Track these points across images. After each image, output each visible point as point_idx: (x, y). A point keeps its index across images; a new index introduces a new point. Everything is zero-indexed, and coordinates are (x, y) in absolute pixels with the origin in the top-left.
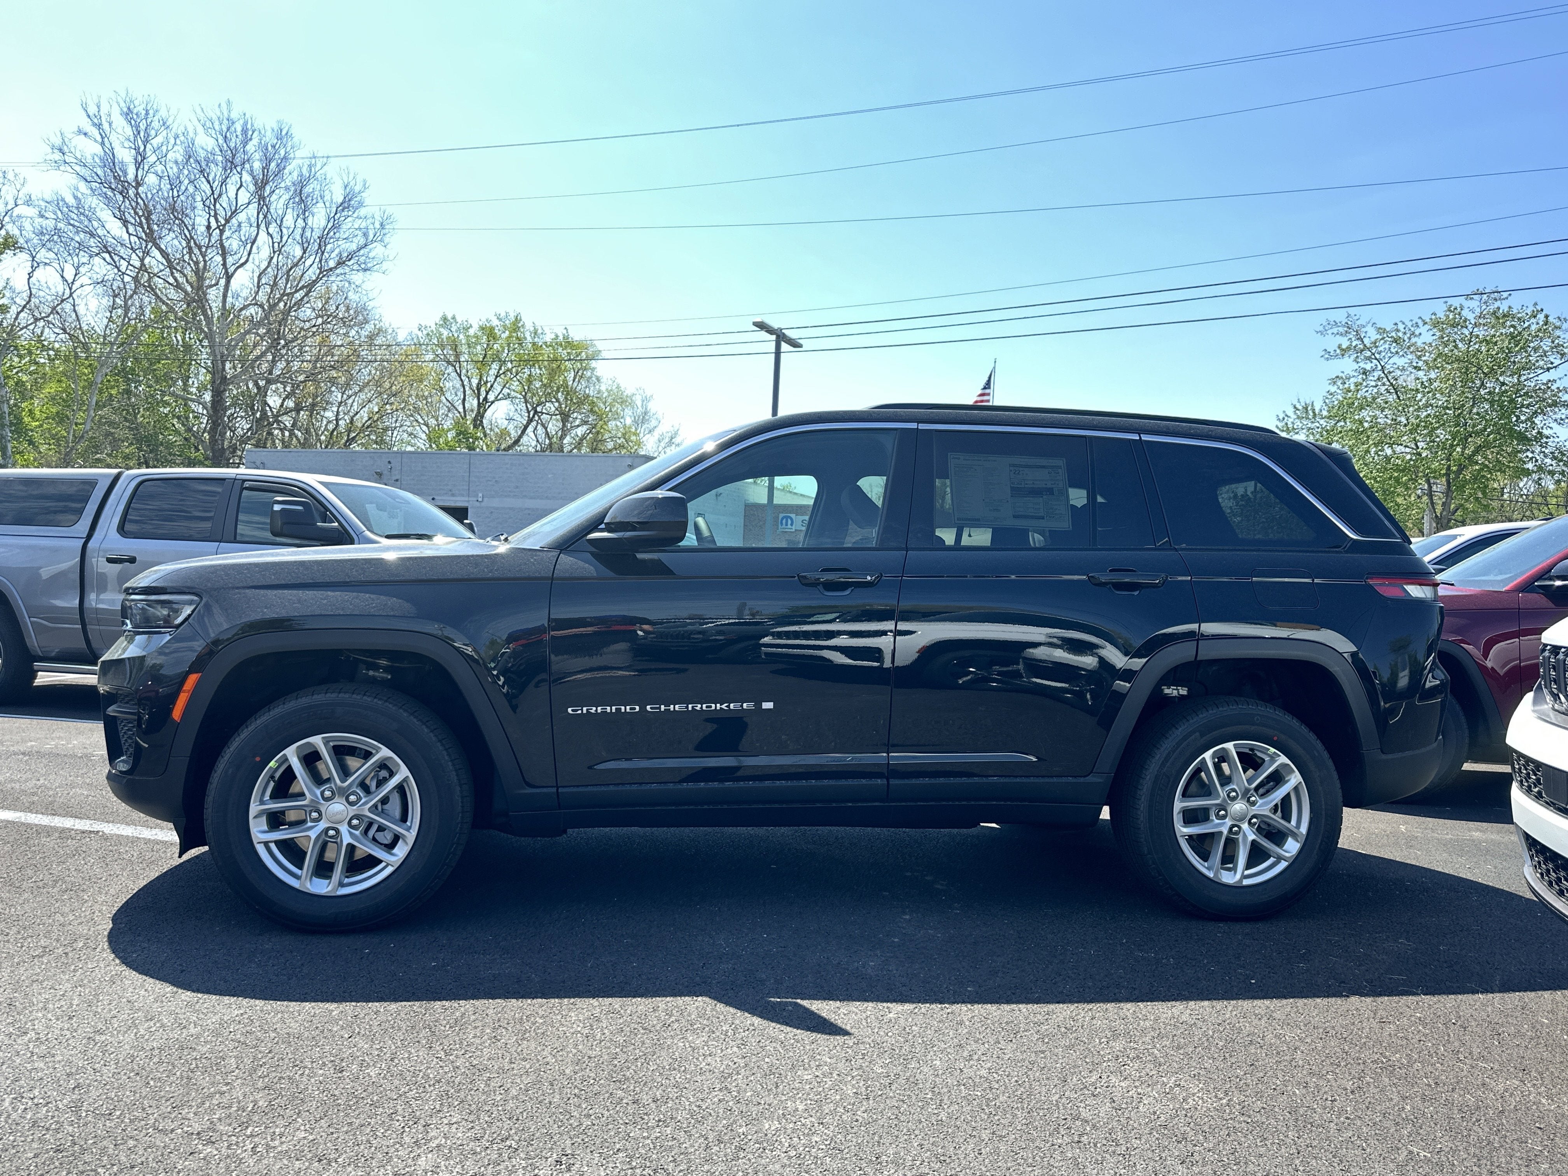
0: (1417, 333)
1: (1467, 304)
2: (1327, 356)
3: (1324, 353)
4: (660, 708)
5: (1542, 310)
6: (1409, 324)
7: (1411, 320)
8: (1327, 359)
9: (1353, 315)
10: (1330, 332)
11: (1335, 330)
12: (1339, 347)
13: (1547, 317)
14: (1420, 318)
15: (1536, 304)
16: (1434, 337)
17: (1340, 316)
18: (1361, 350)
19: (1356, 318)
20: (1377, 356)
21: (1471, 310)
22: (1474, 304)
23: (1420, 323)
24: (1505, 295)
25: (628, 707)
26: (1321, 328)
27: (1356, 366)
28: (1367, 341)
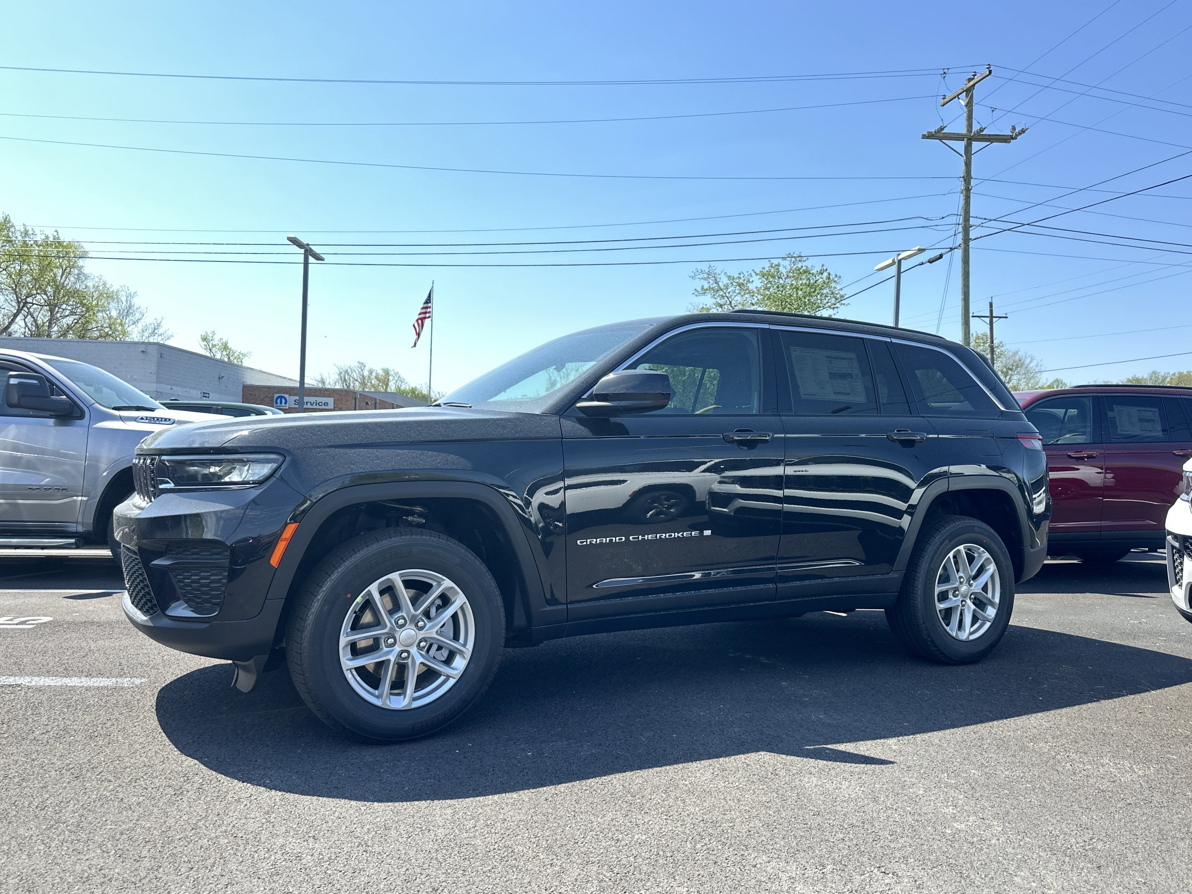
0: (751, 280)
1: (782, 262)
2: (696, 293)
3: (694, 291)
4: (638, 538)
5: (827, 270)
6: (746, 274)
7: (747, 272)
8: (697, 296)
9: (712, 266)
10: (697, 277)
11: (701, 276)
12: (702, 288)
13: (829, 274)
14: (753, 270)
15: (823, 265)
16: (762, 284)
17: (704, 267)
18: (716, 290)
19: (714, 268)
20: (727, 294)
21: (785, 266)
22: (786, 263)
23: (753, 274)
24: (805, 258)
25: (617, 538)
26: (692, 274)
27: (714, 301)
28: (721, 284)
